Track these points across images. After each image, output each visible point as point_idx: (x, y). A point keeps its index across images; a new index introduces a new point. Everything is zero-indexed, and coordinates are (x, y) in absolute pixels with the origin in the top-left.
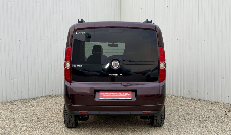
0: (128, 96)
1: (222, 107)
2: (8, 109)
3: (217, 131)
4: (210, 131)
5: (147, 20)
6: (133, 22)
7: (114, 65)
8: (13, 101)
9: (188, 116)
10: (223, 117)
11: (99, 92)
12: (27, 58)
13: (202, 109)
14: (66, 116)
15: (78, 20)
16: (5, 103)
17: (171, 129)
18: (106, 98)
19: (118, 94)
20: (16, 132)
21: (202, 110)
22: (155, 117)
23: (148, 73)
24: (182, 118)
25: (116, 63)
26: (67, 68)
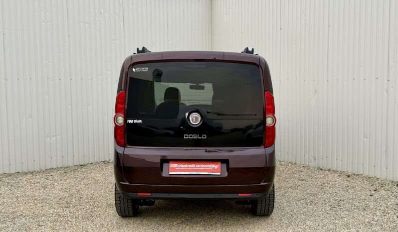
0: (214, 170)
1: (365, 183)
2: (38, 183)
3: (358, 226)
4: (347, 226)
5: (247, 49)
6: (223, 53)
7: (192, 121)
8: (50, 169)
9: (312, 198)
10: (366, 199)
11: (168, 163)
12: (70, 106)
13: (334, 186)
14: (118, 199)
15: (138, 49)
16: (38, 172)
17: (284, 220)
18: (180, 173)
19: (199, 166)
20: (41, 223)
21: (333, 188)
22: (258, 202)
23: (249, 132)
24: (302, 201)
25: (195, 117)
26: (119, 124)
